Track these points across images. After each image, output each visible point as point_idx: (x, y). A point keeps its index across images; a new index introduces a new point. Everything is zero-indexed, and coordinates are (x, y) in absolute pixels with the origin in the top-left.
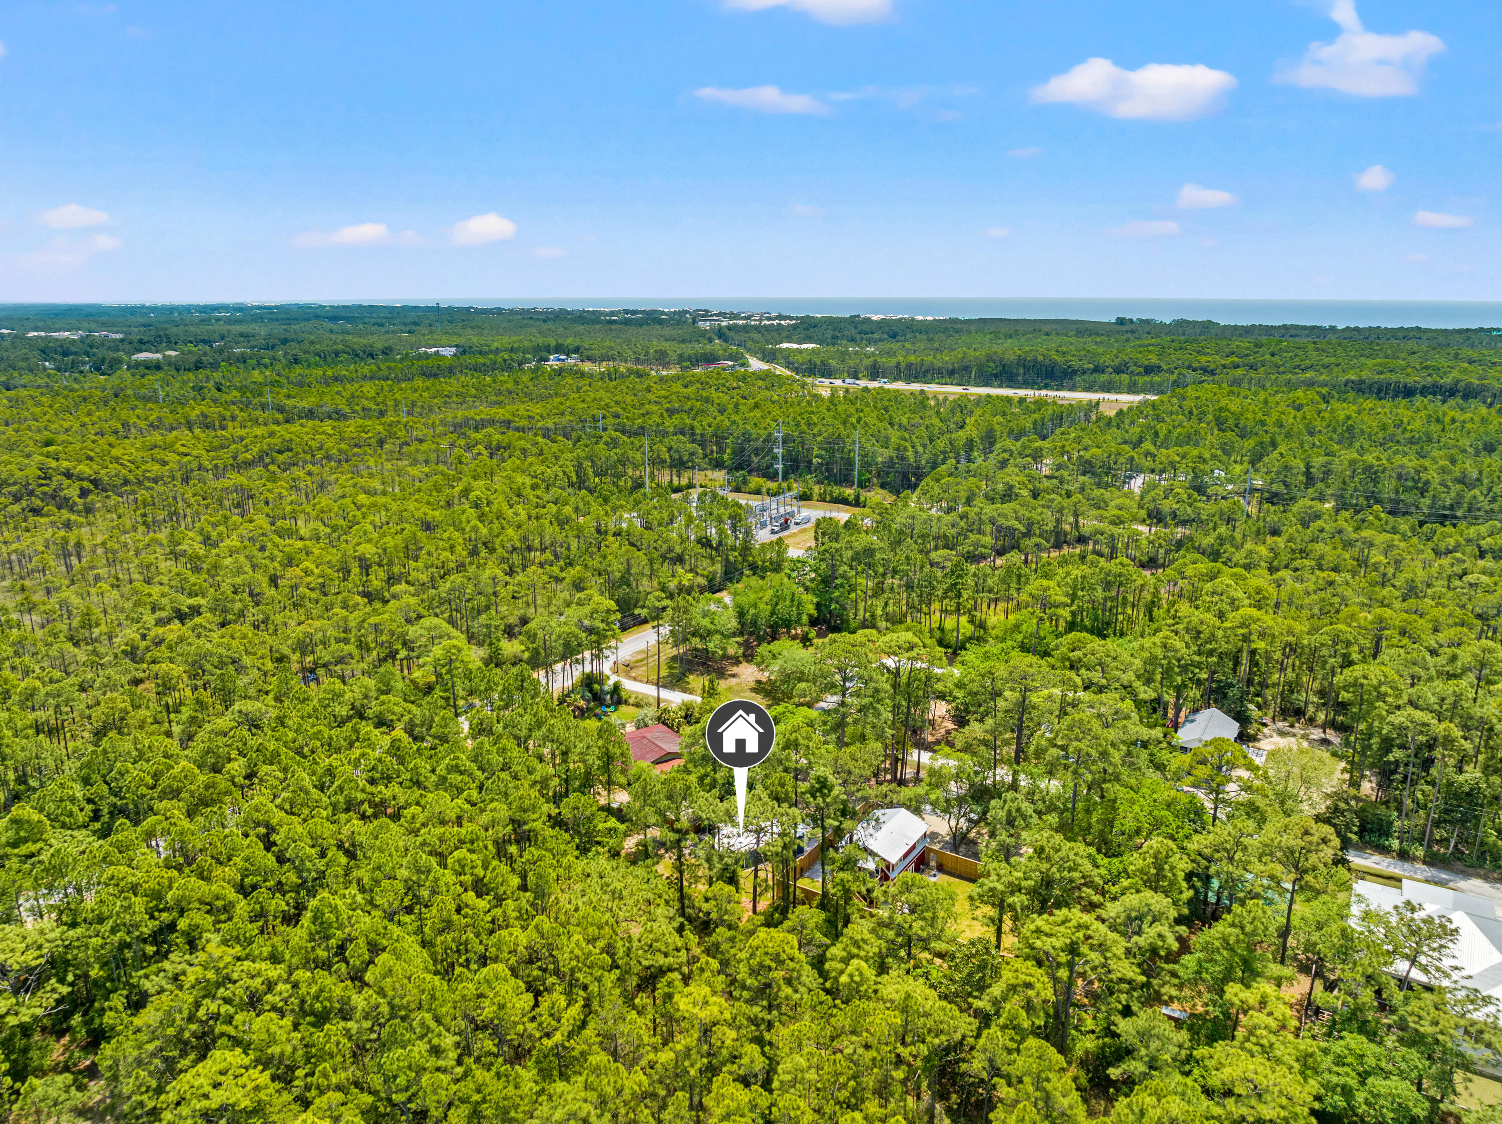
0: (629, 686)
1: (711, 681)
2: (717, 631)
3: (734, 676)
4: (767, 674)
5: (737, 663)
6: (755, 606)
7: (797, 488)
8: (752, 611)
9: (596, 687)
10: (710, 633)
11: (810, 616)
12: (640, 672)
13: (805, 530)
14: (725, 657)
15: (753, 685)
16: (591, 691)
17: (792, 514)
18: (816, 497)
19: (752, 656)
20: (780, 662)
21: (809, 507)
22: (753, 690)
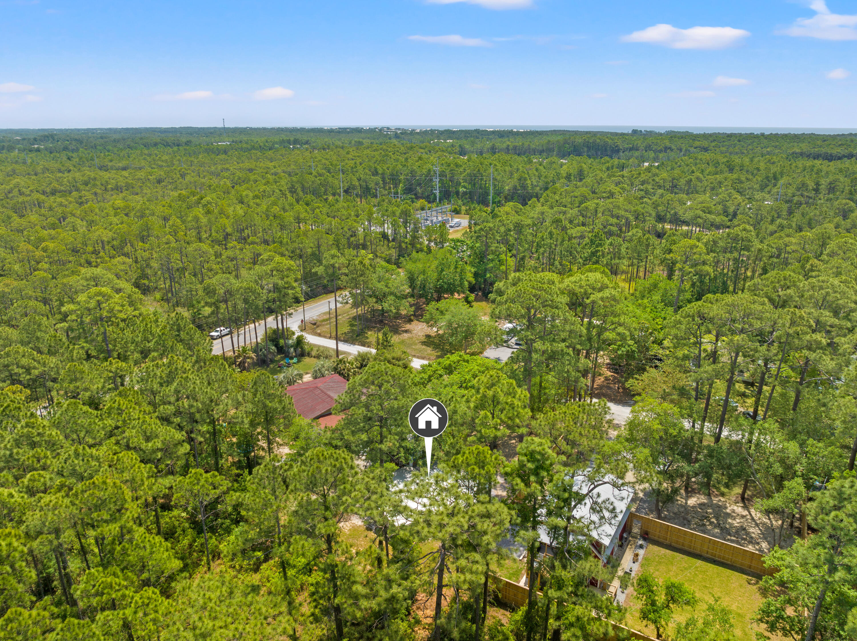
0: (311, 339)
1: (385, 334)
2: (392, 293)
3: (406, 331)
4: (435, 329)
5: (410, 321)
6: (424, 272)
7: (448, 207)
8: (420, 278)
9: (282, 342)
10: (385, 295)
11: (470, 283)
12: (325, 329)
13: (457, 231)
14: (398, 316)
15: (423, 339)
16: (277, 345)
17: (447, 221)
18: (463, 212)
19: (422, 316)
20: (448, 317)
21: (458, 218)
22: (424, 343)
